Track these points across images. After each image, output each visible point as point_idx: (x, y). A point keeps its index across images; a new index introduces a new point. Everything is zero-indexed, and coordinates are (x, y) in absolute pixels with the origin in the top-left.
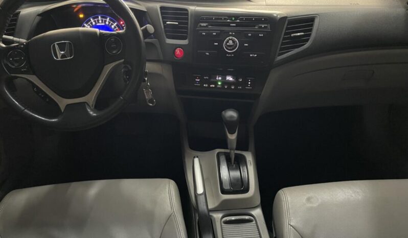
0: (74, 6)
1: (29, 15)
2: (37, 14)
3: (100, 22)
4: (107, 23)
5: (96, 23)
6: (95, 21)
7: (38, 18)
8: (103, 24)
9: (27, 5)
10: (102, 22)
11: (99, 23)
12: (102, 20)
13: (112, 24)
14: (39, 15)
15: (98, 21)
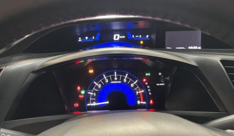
0: (82, 61)
1: (18, 73)
2: (31, 71)
3: (116, 79)
4: (125, 80)
5: (109, 81)
6: (109, 78)
7: (32, 76)
8: (120, 82)
9: (21, 57)
10: (118, 80)
11: (114, 80)
12: (118, 77)
13: (132, 82)
14: (34, 72)
15: (113, 77)
